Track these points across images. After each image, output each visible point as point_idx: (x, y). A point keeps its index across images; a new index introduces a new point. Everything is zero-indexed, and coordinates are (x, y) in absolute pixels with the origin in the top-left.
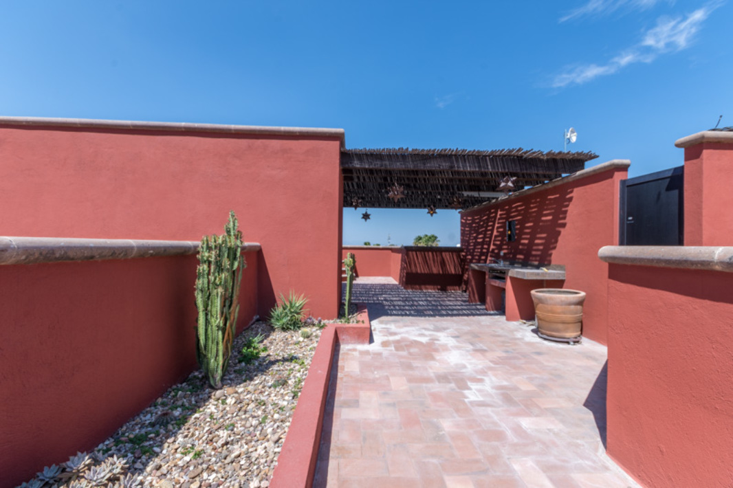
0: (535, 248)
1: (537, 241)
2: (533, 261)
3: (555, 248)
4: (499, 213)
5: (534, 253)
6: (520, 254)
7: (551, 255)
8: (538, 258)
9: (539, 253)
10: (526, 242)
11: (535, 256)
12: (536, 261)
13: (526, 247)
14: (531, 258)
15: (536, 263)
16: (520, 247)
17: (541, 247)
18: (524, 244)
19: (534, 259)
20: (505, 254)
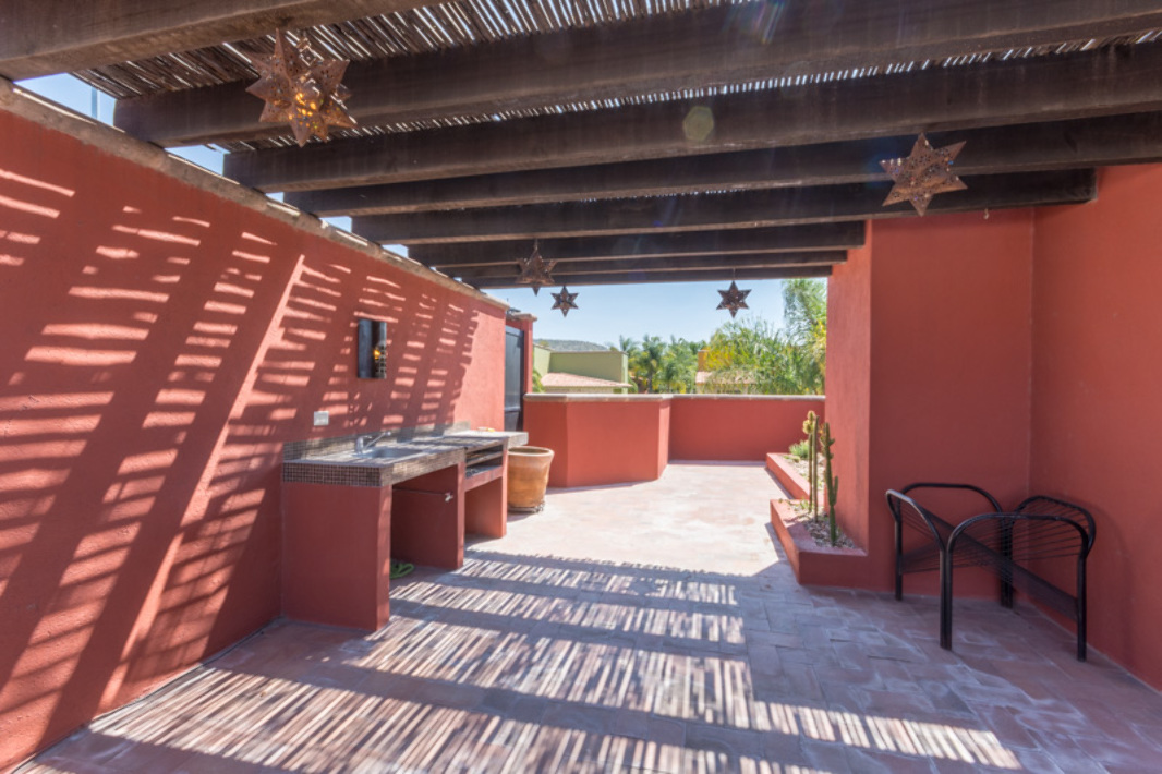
0: (427, 396)
1: (432, 383)
2: (423, 423)
3: (458, 395)
4: (300, 268)
5: (425, 406)
6: (393, 412)
7: (453, 408)
8: (434, 417)
9: (434, 406)
10: (409, 382)
11: (428, 412)
12: (429, 422)
13: (408, 396)
14: (420, 419)
15: (431, 427)
16: (394, 395)
17: (439, 395)
18: (402, 388)
19: (426, 419)
20: (334, 419)
